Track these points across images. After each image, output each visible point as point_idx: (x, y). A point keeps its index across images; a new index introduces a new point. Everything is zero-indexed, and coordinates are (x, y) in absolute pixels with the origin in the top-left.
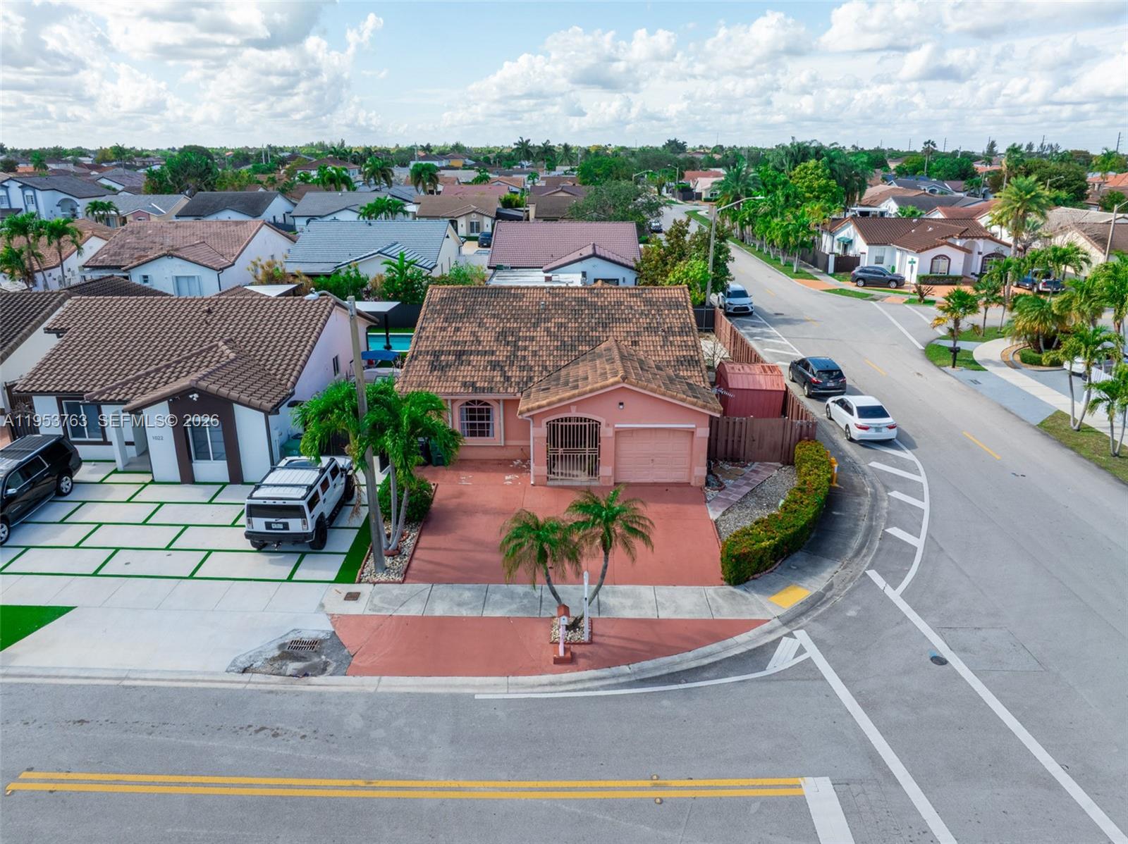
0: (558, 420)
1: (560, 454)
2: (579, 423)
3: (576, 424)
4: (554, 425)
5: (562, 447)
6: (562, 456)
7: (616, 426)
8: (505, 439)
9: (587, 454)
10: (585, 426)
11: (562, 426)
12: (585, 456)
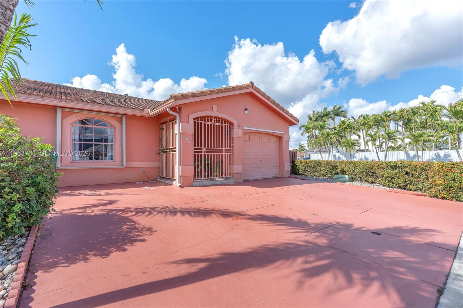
0: (201, 118)
1: (203, 153)
2: (218, 124)
3: (215, 124)
4: (198, 123)
5: (205, 146)
6: (205, 155)
7: (244, 128)
8: (127, 161)
9: (224, 154)
10: (222, 126)
11: (205, 124)
12: (222, 155)
